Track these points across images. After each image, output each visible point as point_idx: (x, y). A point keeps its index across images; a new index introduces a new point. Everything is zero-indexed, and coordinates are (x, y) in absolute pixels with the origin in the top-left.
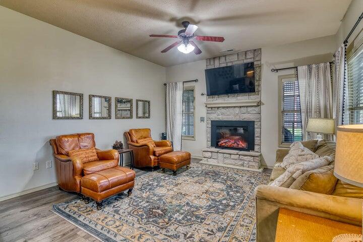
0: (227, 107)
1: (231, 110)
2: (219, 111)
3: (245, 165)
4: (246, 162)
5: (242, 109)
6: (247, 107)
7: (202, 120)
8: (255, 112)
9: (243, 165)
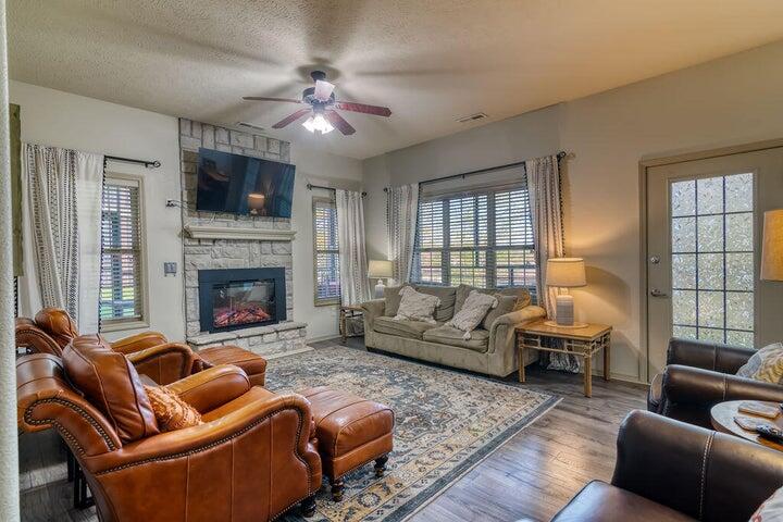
0: (235, 241)
1: (244, 247)
2: (217, 248)
3: (288, 347)
4: (289, 342)
5: (264, 245)
6: (272, 241)
7: (169, 269)
8: (284, 252)
9: (285, 350)
